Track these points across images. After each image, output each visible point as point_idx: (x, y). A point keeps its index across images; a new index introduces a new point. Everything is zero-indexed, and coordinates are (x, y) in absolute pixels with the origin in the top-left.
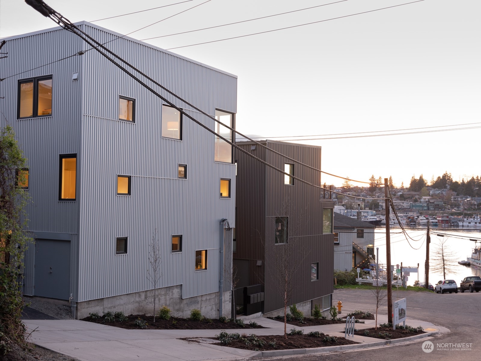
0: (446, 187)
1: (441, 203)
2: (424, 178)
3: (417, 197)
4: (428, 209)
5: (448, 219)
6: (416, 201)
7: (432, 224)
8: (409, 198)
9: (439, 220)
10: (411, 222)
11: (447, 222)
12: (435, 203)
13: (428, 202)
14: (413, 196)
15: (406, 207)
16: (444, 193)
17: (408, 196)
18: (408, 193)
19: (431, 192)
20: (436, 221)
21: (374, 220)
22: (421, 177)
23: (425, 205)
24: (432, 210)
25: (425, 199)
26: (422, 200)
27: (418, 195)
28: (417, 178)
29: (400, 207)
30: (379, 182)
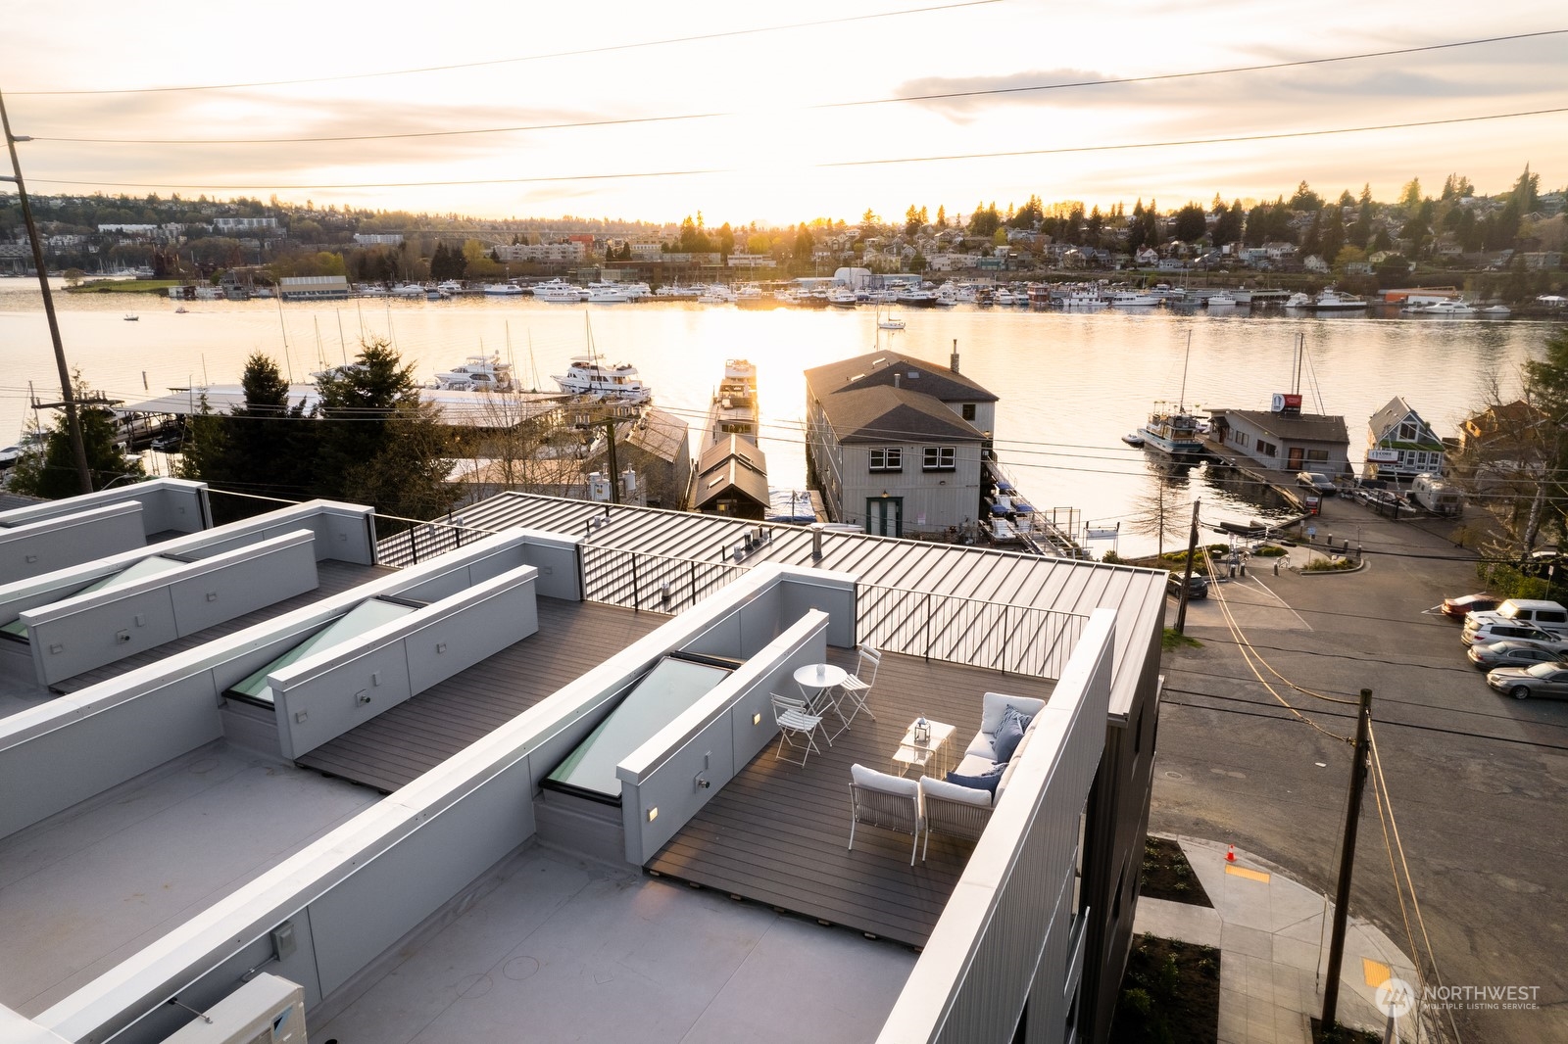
0: (1032, 228)
1: (1028, 258)
2: (997, 208)
3: (987, 245)
4: (1007, 269)
5: (1045, 293)
6: (986, 254)
7: (1019, 302)
8: (974, 247)
9: (1030, 295)
10: (984, 299)
11: (1044, 298)
12: (1019, 258)
13: (1008, 258)
14: (981, 244)
15: (969, 265)
16: (1031, 237)
17: (973, 244)
18: (972, 239)
19: (1010, 236)
20: (1027, 297)
21: (925, 298)
22: (992, 208)
23: (1003, 261)
24: (1013, 271)
25: (1001, 250)
26: (997, 252)
27: (989, 241)
28: (986, 208)
29: (960, 265)
30: (922, 217)
